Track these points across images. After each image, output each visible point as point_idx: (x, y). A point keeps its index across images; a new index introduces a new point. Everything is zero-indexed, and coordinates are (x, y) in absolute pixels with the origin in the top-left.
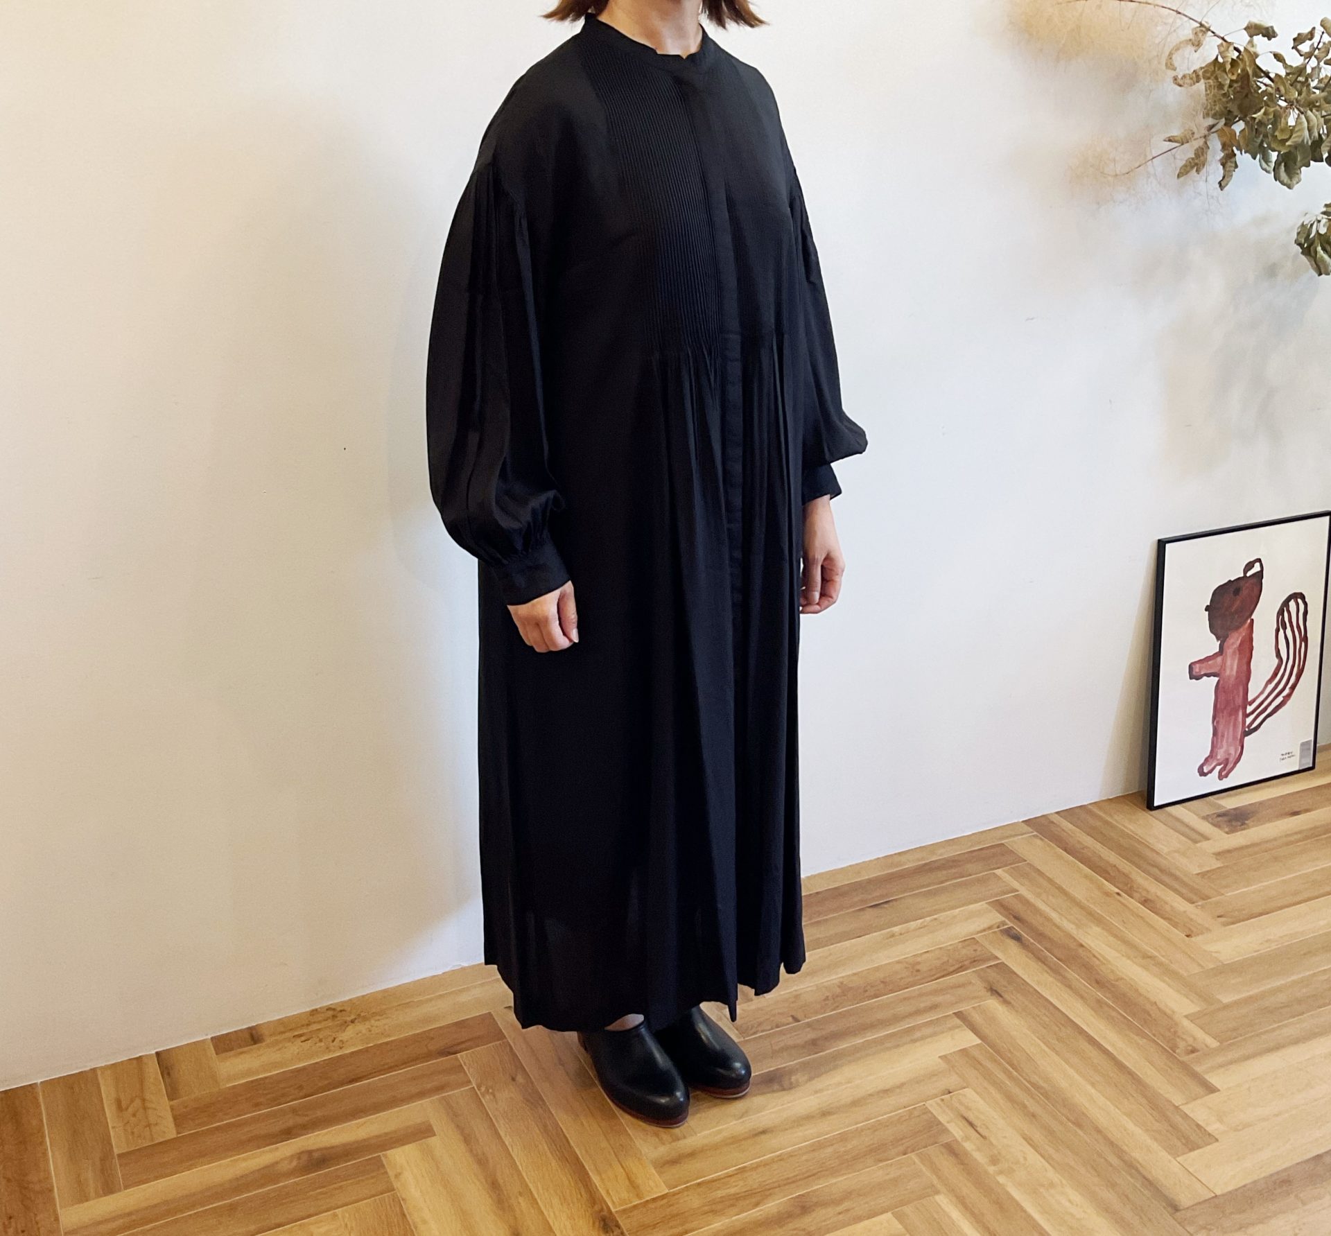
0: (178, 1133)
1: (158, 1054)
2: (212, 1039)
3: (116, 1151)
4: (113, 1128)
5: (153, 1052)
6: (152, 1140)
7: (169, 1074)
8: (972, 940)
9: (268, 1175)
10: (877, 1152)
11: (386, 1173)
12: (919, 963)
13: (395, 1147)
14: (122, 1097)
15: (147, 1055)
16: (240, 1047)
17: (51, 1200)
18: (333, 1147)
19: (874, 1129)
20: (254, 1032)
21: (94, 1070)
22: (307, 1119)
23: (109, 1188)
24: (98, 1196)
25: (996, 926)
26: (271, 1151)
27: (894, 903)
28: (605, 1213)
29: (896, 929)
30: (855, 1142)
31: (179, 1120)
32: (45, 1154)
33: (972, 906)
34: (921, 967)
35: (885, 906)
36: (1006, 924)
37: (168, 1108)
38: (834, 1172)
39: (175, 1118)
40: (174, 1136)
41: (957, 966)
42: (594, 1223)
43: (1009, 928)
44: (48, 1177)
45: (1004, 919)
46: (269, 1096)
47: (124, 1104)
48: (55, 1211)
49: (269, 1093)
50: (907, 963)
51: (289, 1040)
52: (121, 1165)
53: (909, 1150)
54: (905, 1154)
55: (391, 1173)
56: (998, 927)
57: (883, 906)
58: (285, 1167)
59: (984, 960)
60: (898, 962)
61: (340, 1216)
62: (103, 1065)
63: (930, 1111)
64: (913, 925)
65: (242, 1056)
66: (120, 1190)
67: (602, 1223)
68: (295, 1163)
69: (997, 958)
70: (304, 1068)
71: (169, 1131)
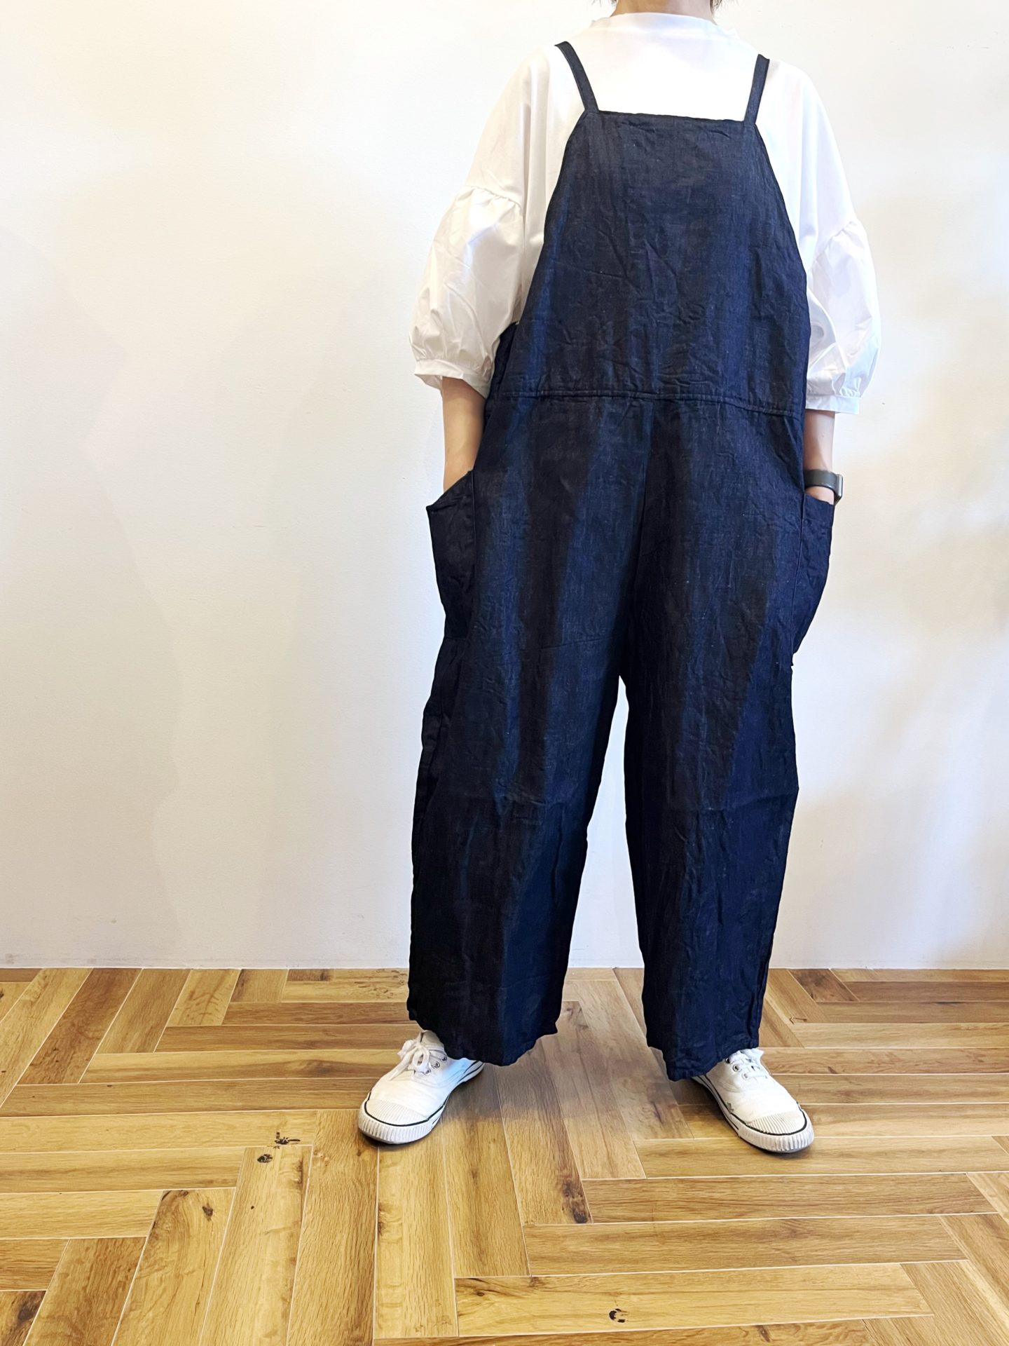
0: (223, 1023)
1: (243, 971)
2: (290, 970)
3: (168, 1024)
4: (176, 1009)
5: (240, 969)
6: (200, 1024)
7: (243, 985)
9: (278, 1069)
10: (897, 1203)
12: (983, 1055)
14: (197, 990)
15: (233, 970)
16: (309, 979)
17: (94, 1046)
18: (342, 1064)
19: (898, 1181)
20: (326, 973)
21: (188, 970)
22: (334, 1038)
23: (142, 1049)
24: (131, 1051)
26: (290, 1053)
28: (573, 1179)
30: (872, 1188)
31: (229, 1016)
32: (113, 1014)
34: (986, 1059)
35: (954, 1005)
37: (227, 1007)
38: (839, 1208)
39: (228, 1013)
40: (220, 1024)
42: (557, 1184)
44: (104, 1030)
46: (311, 1016)
47: (195, 996)
48: (92, 1053)
49: (313, 1014)
50: (969, 1053)
51: (350, 984)
52: (164, 1034)
53: (937, 1210)
54: (931, 1213)
58: (295, 1067)
61: (318, 1116)
62: (198, 968)
63: (970, 1181)
64: (983, 1025)
65: (305, 986)
66: (151, 1051)
67: (565, 1187)
68: (302, 1067)
70: (351, 1004)
71: (218, 1020)
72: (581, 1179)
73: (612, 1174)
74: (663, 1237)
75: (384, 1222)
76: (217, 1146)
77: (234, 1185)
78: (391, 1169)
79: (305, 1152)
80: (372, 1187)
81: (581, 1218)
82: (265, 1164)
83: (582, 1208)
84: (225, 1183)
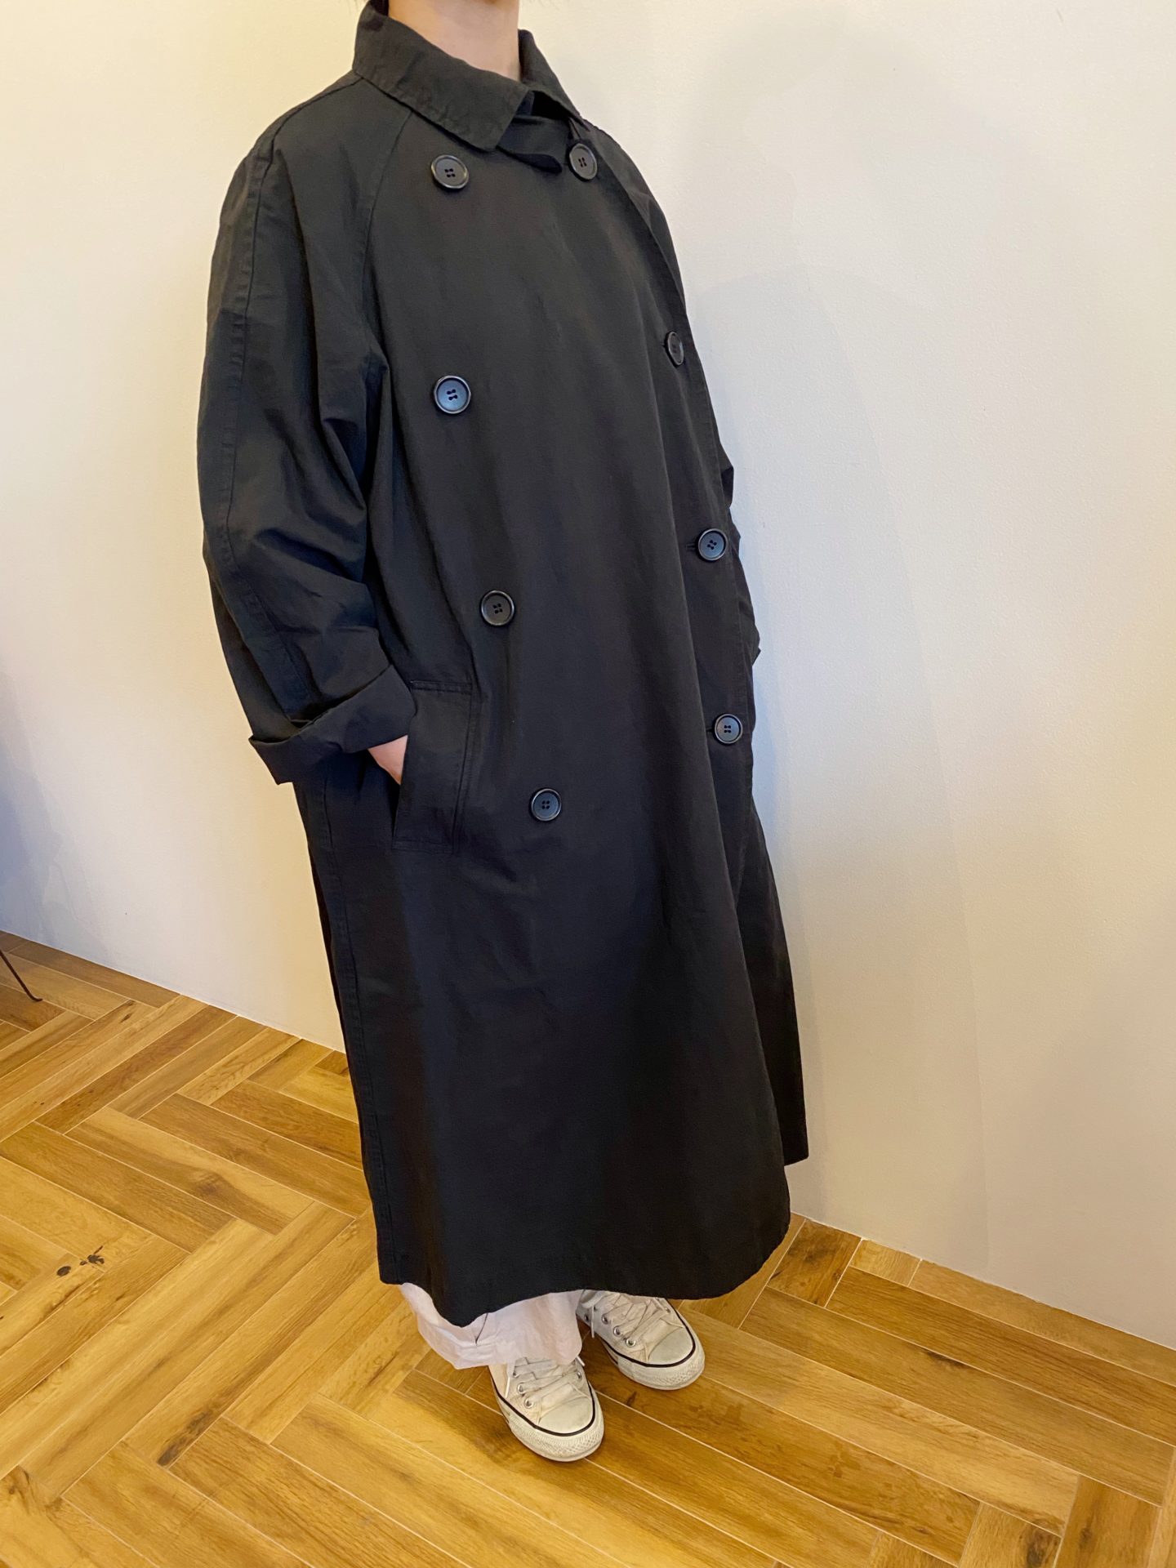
0: (212, 1105)
3: (178, 1092)
4: (206, 1073)
5: (301, 1038)
6: (198, 1099)
7: (279, 1060)
8: (969, 1503)
9: (182, 1174)
11: (212, 1234)
12: (855, 1466)
13: (247, 1220)
14: (243, 1055)
17: (114, 1097)
18: (231, 1186)
21: (265, 1027)
22: (260, 1152)
23: (137, 1111)
24: (127, 1112)
25: (1037, 1516)
26: (213, 1159)
27: (964, 1373)
28: (217, 1411)
29: (907, 1404)
31: (228, 1096)
32: (163, 1064)
33: (1054, 1464)
34: (849, 1476)
35: (948, 1368)
36: (1056, 1528)
37: (238, 1083)
39: (229, 1093)
40: (208, 1104)
41: (890, 1515)
43: (1050, 1536)
44: (138, 1081)
45: (1066, 1520)
46: (278, 1118)
47: (233, 1062)
48: (104, 1105)
49: (281, 1116)
50: (844, 1455)
52: (164, 1102)
55: (212, 1238)
56: (1037, 1522)
57: (944, 1364)
58: (198, 1177)
59: (936, 1542)
60: (837, 1444)
64: (936, 1418)
66: (136, 1118)
68: (202, 1178)
69: (957, 1556)
71: (213, 1098)
72: (222, 1415)
73: (249, 1426)
74: (192, 1516)
75: (49, 1381)
76: (55, 1242)
77: (18, 1290)
78: (119, 1326)
79: (92, 1278)
80: (86, 1337)
81: (164, 1460)
82: (58, 1276)
83: (179, 1449)
84: (18, 1284)
